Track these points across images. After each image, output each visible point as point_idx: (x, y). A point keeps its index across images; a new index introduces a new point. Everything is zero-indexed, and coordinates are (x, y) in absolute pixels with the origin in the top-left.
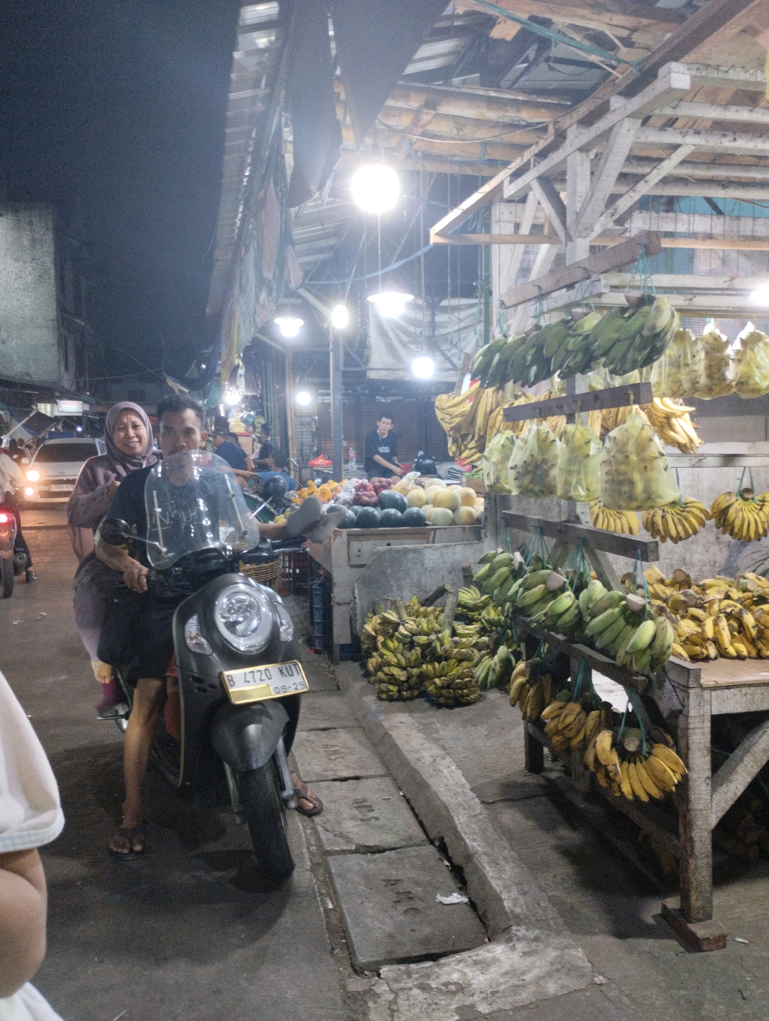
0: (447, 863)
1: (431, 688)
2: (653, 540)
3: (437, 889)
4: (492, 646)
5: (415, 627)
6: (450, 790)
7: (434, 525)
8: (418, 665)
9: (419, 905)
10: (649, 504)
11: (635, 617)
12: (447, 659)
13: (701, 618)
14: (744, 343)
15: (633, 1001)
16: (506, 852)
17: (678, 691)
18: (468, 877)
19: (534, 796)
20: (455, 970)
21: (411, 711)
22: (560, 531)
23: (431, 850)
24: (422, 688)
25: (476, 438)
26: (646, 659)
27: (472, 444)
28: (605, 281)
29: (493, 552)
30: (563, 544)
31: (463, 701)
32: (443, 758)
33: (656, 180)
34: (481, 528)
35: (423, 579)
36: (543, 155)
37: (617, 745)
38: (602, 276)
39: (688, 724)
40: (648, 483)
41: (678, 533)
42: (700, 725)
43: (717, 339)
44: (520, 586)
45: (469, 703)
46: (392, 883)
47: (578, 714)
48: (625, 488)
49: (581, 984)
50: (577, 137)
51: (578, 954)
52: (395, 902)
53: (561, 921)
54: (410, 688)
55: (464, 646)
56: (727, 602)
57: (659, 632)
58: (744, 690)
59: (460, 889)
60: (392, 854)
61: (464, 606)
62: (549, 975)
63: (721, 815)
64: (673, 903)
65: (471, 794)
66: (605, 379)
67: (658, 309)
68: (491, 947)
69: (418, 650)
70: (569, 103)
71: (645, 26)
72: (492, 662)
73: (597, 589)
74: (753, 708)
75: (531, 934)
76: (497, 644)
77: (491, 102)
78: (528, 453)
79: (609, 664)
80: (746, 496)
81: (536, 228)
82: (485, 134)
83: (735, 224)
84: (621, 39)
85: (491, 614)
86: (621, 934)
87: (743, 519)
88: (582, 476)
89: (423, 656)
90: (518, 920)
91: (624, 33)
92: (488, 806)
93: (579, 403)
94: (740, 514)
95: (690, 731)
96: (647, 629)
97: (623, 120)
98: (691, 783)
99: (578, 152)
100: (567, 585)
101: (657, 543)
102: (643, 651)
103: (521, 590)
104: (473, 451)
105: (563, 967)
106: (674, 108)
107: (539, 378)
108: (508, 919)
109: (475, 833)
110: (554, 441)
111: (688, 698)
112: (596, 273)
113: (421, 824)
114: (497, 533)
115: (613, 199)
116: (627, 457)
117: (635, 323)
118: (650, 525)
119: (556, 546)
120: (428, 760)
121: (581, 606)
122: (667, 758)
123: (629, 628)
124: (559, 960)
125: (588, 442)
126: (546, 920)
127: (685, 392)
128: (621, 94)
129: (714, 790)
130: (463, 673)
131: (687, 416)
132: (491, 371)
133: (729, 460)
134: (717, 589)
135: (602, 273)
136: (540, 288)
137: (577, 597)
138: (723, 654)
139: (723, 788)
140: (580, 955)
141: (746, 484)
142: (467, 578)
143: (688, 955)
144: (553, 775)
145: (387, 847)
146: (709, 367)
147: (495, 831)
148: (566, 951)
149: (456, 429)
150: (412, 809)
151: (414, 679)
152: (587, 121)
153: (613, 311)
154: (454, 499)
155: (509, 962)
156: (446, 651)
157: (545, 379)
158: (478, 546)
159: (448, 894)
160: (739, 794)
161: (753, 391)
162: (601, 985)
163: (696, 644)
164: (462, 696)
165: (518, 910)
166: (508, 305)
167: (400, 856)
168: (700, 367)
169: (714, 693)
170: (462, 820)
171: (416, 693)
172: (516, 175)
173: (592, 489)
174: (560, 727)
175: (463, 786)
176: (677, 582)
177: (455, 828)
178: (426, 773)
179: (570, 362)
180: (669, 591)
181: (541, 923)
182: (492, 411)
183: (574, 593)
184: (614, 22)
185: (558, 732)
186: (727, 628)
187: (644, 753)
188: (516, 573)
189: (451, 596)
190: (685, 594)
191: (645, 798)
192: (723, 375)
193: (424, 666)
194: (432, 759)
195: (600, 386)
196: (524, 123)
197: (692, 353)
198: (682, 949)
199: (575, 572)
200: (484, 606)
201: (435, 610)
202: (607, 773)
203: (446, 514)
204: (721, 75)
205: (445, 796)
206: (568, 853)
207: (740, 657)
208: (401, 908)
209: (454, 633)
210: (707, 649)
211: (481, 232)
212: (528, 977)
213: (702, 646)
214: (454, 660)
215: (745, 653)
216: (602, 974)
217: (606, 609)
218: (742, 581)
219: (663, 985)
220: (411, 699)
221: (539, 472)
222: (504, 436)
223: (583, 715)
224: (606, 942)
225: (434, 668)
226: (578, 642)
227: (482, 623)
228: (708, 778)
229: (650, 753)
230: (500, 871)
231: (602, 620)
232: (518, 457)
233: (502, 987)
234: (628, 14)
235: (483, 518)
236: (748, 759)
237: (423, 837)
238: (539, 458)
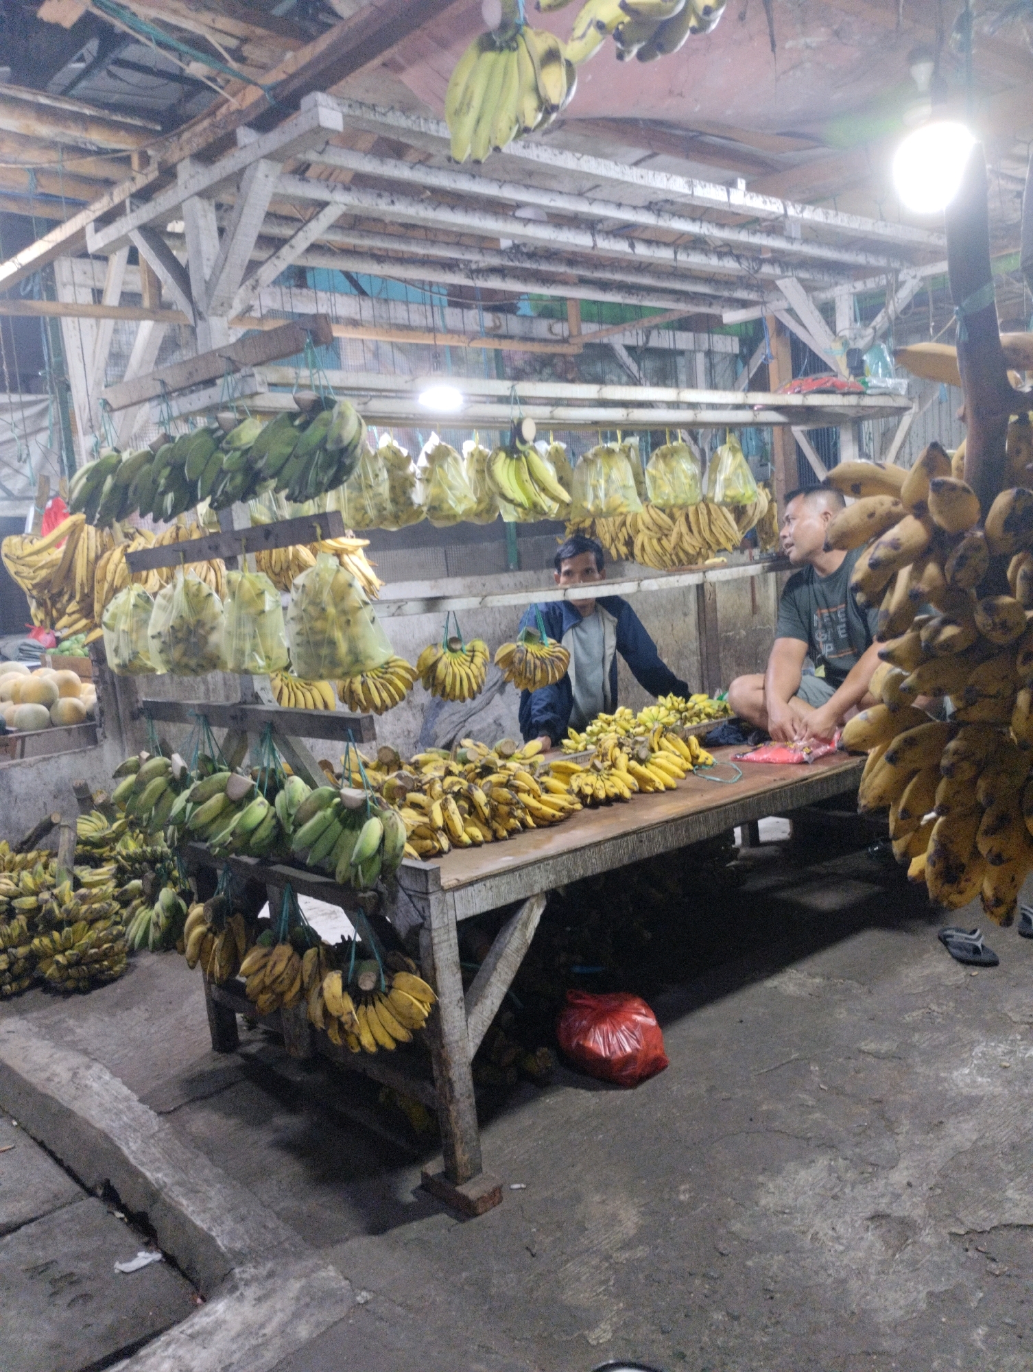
0: (119, 1215)
1: (51, 971)
2: (365, 715)
3: (114, 1255)
4: (148, 890)
5: (13, 887)
6: (107, 1111)
7: (20, 730)
8: (25, 940)
9: (87, 1287)
10: (356, 668)
11: (354, 817)
12: (70, 923)
13: (423, 804)
14: (430, 458)
15: (409, 1308)
16: (207, 1171)
17: (415, 900)
18: (156, 1224)
19: (232, 1084)
20: (164, 1358)
21: (21, 1012)
22: (234, 718)
23: (93, 1205)
24: (35, 975)
25: (78, 597)
26: (376, 868)
27: (73, 607)
28: (262, 376)
29: (134, 758)
30: (239, 736)
31: (104, 977)
32: (88, 1067)
33: (305, 245)
34: (95, 726)
35: (14, 814)
36: (144, 195)
37: (350, 988)
38: (255, 370)
39: (432, 939)
40: (352, 641)
41: (383, 701)
42: (445, 937)
43: (396, 453)
44: (188, 801)
45: (113, 980)
46: (37, 1271)
47: (290, 959)
48: (324, 651)
49: (338, 1312)
50: (191, 177)
51: (330, 1275)
52: (52, 1295)
53: (298, 1239)
54: (16, 978)
55: (96, 899)
56: (449, 780)
57: (388, 830)
58: (488, 883)
59: (147, 1244)
60: (31, 1229)
61: (87, 842)
62: (297, 1315)
63: (478, 1041)
64: (434, 1167)
65: (140, 1108)
66: (270, 508)
67: (342, 415)
68: (210, 1307)
69: (22, 920)
70: (159, 128)
71: (261, 38)
72: (153, 914)
73: (297, 786)
74: (501, 903)
75: (263, 1271)
76: (156, 887)
77: (42, 112)
78: (174, 613)
79: (326, 884)
80: (454, 646)
81: (130, 299)
82: (35, 157)
83: (384, 308)
84: (227, 49)
85: (131, 846)
86: (377, 1229)
87: (454, 676)
88: (259, 640)
89: (32, 926)
90: (240, 1258)
91: (233, 43)
92: (170, 1116)
93: (244, 542)
94: (450, 670)
95: (435, 948)
96: (373, 829)
97: (257, 161)
98: (442, 1012)
99: (196, 199)
100: (257, 790)
101: (371, 717)
102: (372, 859)
103: (190, 806)
104: (75, 616)
105: (313, 1298)
106: (321, 153)
107: (178, 509)
108: (226, 1261)
109: (158, 1160)
110: (210, 595)
111: (429, 906)
112: (246, 365)
113: (70, 1172)
114: (120, 732)
115: (253, 266)
116: (323, 610)
117: (314, 433)
118: (347, 693)
119: (228, 739)
120: (65, 1076)
121: (279, 814)
122: (413, 988)
123: (347, 832)
124: (307, 1291)
125: (261, 594)
126: (280, 1243)
127: (371, 521)
128: (250, 125)
129: (468, 1012)
130: (99, 938)
131: (361, 552)
132: (102, 500)
133: (432, 604)
134: (432, 765)
135: (255, 365)
136: (163, 383)
137: (272, 803)
138: (456, 844)
139: (479, 1008)
140: (332, 1274)
141: (453, 633)
142: (85, 800)
143: (461, 1226)
144: (253, 1049)
145: (21, 1221)
146: (393, 488)
147: (186, 1147)
148: (314, 1275)
149: (44, 585)
150: (51, 1154)
151: (21, 963)
152: (207, 156)
153: (279, 416)
154: (48, 689)
155: (239, 1319)
156: (68, 912)
157: (187, 509)
158: (94, 753)
159: (132, 1256)
160: (496, 1010)
161: (448, 517)
162: (366, 1302)
163: (423, 838)
164: (102, 972)
165: (238, 1245)
166: (114, 406)
167: (46, 1227)
168: (384, 489)
169: (457, 894)
170: (134, 1147)
171: (26, 983)
172: (105, 220)
173: (274, 656)
174: (268, 981)
175: (127, 1099)
176: (383, 764)
177: (124, 1162)
178: (64, 1095)
179: (226, 485)
180: (380, 777)
181: (276, 1251)
182: (98, 558)
183: (267, 797)
184: (219, 26)
185: (264, 989)
186: (457, 811)
187: (383, 988)
188: (178, 784)
189: (66, 830)
190: (399, 777)
191: (390, 1045)
192: (410, 498)
193: (36, 941)
194: (70, 1074)
195: (265, 519)
196: (94, 148)
197: (374, 471)
198: (454, 1221)
199: (264, 770)
200: (118, 836)
201: (39, 856)
202: (341, 1025)
203: (38, 714)
204: (379, 118)
205: (102, 1122)
206: (291, 1146)
207: (475, 844)
208: (62, 1301)
209: (77, 884)
210: (438, 841)
211: (41, 298)
212: (268, 1330)
213: (432, 839)
214: (83, 923)
215: (481, 838)
216: (365, 1289)
217: (314, 813)
218: (459, 751)
219: (441, 1275)
220: (19, 993)
221: (193, 640)
222: (133, 593)
223: (297, 957)
224: (362, 1246)
225: (53, 941)
226: (274, 863)
227: (117, 861)
228: (461, 999)
229: (390, 987)
230: (203, 1201)
231: (312, 828)
232: (159, 620)
233: (236, 1357)
234: (236, 18)
235: (97, 711)
236: (501, 965)
237: (77, 1188)
238: (192, 621)
